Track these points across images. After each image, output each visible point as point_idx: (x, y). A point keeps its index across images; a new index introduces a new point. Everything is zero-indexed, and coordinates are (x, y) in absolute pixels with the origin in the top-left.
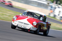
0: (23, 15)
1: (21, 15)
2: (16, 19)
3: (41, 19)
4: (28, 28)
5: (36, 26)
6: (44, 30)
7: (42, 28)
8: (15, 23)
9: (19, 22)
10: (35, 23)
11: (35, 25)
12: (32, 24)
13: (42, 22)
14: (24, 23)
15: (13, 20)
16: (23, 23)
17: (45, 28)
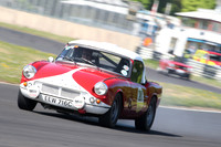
0: (60, 59)
1: (51, 59)
2: (32, 75)
3: (124, 73)
4: (78, 106)
5: (104, 99)
6: (138, 110)
7: (126, 105)
8: (32, 90)
9: (44, 84)
10: (101, 88)
11: (103, 92)
12: (93, 91)
13: (128, 84)
14: (64, 90)
15: (25, 79)
16: (57, 88)
17: (141, 105)
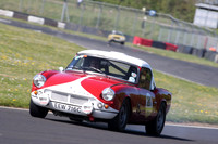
0: (70, 69)
1: (61, 69)
5: (112, 104)
9: (54, 92)
10: (109, 93)
16: (66, 95)
